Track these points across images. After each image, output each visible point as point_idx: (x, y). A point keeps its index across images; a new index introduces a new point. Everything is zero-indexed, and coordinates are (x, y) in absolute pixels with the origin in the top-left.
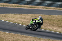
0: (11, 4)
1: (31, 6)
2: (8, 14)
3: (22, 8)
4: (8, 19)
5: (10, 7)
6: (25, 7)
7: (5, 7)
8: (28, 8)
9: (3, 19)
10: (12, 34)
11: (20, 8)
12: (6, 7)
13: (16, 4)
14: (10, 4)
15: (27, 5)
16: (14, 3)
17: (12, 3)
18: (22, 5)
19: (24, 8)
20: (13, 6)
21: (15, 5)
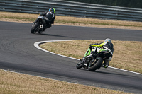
0: (81, 18)
1: (127, 22)
2: (73, 41)
3: (106, 27)
4: (74, 53)
5: (77, 25)
6: (112, 25)
7: (67, 24)
8: (119, 27)
9: (63, 53)
10: (83, 86)
11: (101, 26)
12: (70, 24)
13: (93, 17)
14: (78, 18)
15: (118, 19)
16: (87, 17)
17: (83, 16)
18: (106, 21)
19: (110, 27)
20: (85, 23)
21: (90, 19)
